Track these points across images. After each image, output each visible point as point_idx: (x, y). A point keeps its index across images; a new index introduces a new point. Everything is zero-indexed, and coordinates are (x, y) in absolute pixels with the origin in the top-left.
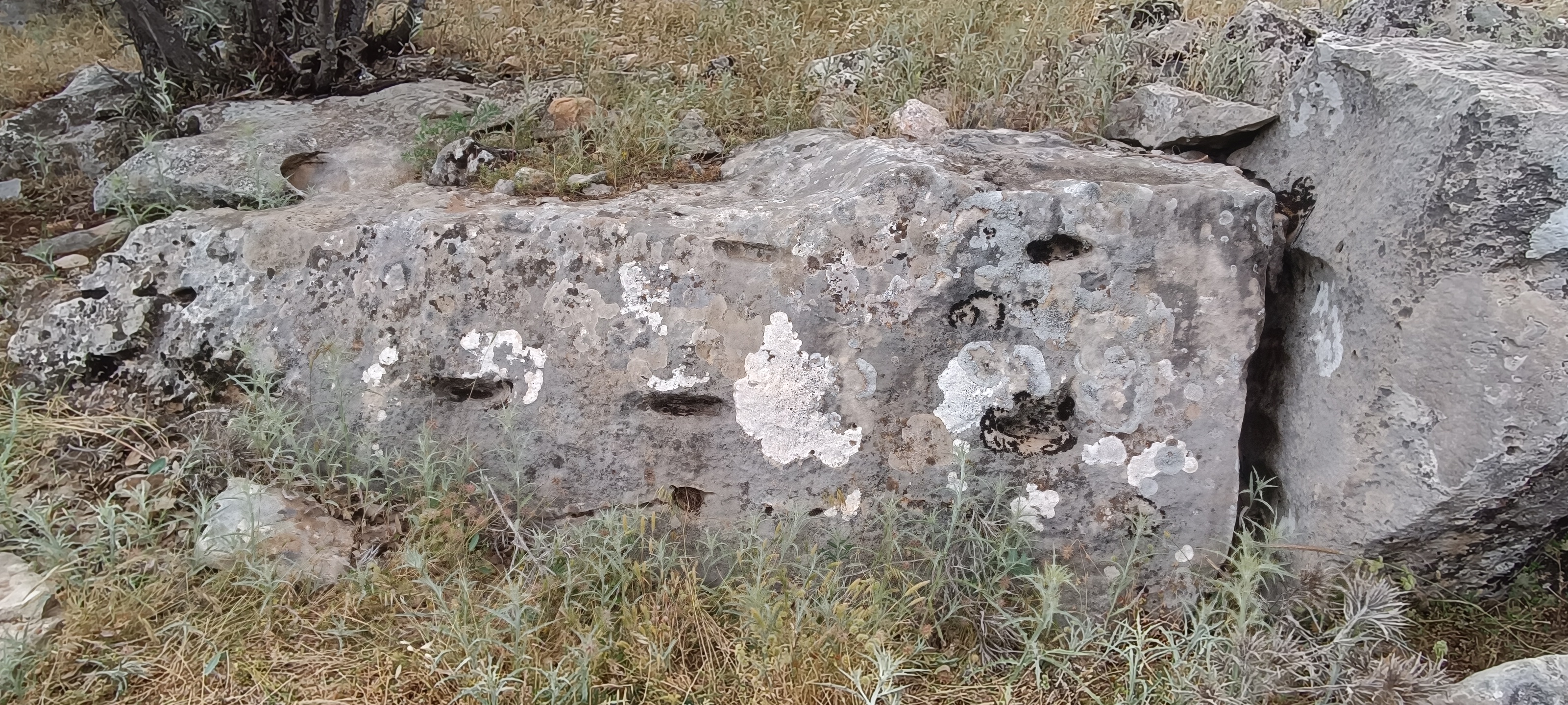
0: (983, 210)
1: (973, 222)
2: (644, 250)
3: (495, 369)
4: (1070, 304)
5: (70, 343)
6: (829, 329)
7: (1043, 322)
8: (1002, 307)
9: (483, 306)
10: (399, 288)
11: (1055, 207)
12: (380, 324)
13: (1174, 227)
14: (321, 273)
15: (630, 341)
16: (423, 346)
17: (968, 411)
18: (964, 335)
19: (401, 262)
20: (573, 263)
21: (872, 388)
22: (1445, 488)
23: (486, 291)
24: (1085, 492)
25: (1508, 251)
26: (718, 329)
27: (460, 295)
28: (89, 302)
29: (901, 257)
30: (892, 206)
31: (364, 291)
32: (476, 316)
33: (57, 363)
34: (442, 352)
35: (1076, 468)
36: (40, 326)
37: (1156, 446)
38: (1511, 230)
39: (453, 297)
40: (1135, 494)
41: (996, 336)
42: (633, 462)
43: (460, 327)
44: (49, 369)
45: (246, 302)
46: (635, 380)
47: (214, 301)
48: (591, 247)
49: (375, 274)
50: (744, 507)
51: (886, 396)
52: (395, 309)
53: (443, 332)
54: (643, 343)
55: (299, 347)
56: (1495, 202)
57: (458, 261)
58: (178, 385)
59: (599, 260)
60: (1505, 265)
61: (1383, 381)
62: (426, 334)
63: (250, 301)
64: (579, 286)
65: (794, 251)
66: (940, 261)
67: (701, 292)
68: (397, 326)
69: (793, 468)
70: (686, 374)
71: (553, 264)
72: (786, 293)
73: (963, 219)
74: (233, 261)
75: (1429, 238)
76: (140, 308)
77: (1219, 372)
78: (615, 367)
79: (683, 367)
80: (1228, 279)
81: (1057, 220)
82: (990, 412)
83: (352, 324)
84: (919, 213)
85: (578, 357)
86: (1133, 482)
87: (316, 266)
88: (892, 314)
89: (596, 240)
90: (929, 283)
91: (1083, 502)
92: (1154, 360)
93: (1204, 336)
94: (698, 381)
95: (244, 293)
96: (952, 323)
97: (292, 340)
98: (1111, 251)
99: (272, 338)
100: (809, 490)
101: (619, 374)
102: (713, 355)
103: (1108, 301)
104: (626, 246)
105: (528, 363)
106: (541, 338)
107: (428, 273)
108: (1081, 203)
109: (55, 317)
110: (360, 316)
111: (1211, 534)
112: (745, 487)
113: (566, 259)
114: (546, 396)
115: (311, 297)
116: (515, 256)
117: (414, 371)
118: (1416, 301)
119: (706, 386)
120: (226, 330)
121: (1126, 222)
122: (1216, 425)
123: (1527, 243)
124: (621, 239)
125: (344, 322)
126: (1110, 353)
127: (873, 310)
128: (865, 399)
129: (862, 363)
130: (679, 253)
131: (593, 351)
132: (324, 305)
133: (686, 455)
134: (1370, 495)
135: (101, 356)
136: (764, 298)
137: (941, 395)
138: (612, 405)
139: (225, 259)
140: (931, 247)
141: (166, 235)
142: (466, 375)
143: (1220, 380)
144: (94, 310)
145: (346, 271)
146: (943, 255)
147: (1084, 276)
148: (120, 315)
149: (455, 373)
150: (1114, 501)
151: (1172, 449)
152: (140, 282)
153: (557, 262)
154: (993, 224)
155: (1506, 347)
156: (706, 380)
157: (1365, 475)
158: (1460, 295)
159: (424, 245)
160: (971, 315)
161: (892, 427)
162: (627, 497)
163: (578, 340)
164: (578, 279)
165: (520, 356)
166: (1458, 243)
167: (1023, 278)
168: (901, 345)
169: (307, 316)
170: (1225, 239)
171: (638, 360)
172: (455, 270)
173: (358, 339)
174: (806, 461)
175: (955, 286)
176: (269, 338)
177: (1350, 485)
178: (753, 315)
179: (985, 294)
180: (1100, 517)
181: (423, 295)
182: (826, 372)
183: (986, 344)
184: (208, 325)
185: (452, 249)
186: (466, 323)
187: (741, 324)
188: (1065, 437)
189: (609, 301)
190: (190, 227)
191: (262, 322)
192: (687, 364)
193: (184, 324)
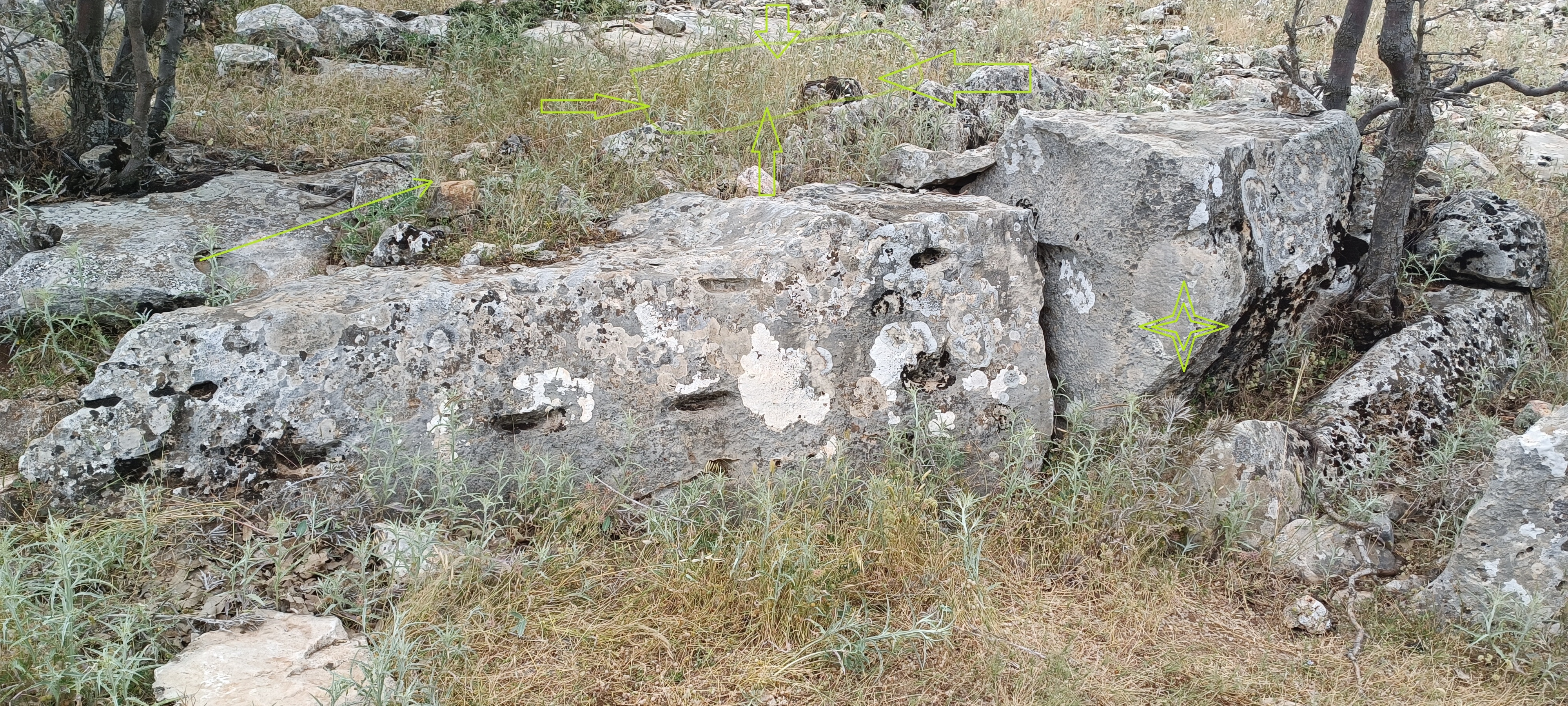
0: (885, 238)
1: (879, 246)
2: (651, 293)
3: (547, 401)
4: (940, 291)
5: (90, 453)
6: (795, 330)
7: (926, 305)
8: (901, 299)
9: (527, 353)
10: (445, 349)
11: (925, 231)
12: (433, 382)
13: (992, 236)
14: (359, 348)
15: (656, 360)
16: (480, 393)
17: (893, 369)
18: (882, 321)
19: (442, 328)
20: (594, 309)
21: (830, 365)
22: (1169, 357)
23: (528, 341)
24: (969, 408)
25: (1180, 228)
26: (718, 342)
27: (505, 347)
28: (102, 410)
29: (836, 274)
30: (827, 241)
31: (409, 356)
32: (521, 361)
33: (80, 475)
34: (497, 395)
35: (961, 394)
36: (52, 442)
37: (1003, 372)
38: (1181, 217)
39: (499, 350)
40: (997, 404)
41: (900, 319)
42: (678, 449)
43: (510, 373)
44: (72, 483)
45: (284, 384)
46: (666, 389)
47: (246, 389)
48: (607, 295)
49: (419, 341)
50: (760, 465)
51: (839, 369)
52: (443, 368)
53: (495, 379)
54: (667, 360)
55: (355, 414)
56: (1171, 203)
57: (498, 319)
58: (230, 472)
59: (616, 304)
60: (1179, 235)
61: (1127, 307)
62: (479, 383)
63: (289, 383)
64: (605, 326)
65: (764, 280)
66: (861, 275)
67: (700, 318)
68: (450, 380)
69: (789, 430)
70: (703, 378)
71: (575, 312)
72: (762, 309)
73: (874, 244)
74: (256, 350)
75: (1140, 225)
76: (164, 408)
77: (1027, 320)
78: (649, 382)
79: (699, 373)
80: (1024, 264)
81: (928, 239)
82: (905, 367)
83: (404, 387)
84: (844, 244)
85: (619, 379)
86: (995, 396)
87: (352, 343)
88: (836, 314)
89: (611, 289)
90: (858, 289)
91: (969, 415)
92: (991, 319)
93: (1015, 300)
94: (712, 381)
95: (279, 377)
96: (874, 314)
97: (347, 410)
98: (959, 255)
99: (327, 410)
100: (802, 443)
101: (653, 386)
102: (719, 361)
103: (960, 286)
104: (636, 291)
105: (579, 391)
106: (585, 369)
107: (473, 333)
108: (940, 227)
109: (67, 431)
110: (410, 378)
111: (1042, 420)
112: (758, 451)
113: (589, 306)
114: (600, 413)
115: (354, 370)
116: (540, 311)
117: (476, 415)
118: (1139, 260)
119: (718, 385)
120: (270, 413)
121: (966, 236)
122: (1031, 353)
123: (1188, 222)
124: (631, 287)
125: (394, 386)
126: (966, 319)
127: (823, 313)
128: (827, 374)
129: (820, 349)
130: (679, 292)
131: (629, 373)
132: (371, 375)
133: (713, 437)
134: (1129, 371)
135: (132, 460)
136: (747, 315)
137: (873, 361)
138: (654, 411)
139: (245, 349)
140: (854, 265)
141: (164, 337)
142: (525, 410)
143: (1028, 325)
144: (111, 416)
145: (386, 343)
146: (862, 270)
147: (945, 272)
148: (143, 417)
149: (514, 410)
150: (986, 410)
151: (1012, 372)
152: (154, 383)
153: (579, 311)
154: (891, 245)
155: (1187, 277)
156: (717, 380)
157: (1124, 361)
158: (1161, 254)
159: (462, 311)
160: (884, 307)
161: (847, 389)
162: (678, 476)
163: (616, 367)
164: (603, 321)
165: (570, 387)
166: (1157, 226)
167: (911, 279)
168: (844, 333)
169: (355, 387)
170: (1018, 239)
171: (664, 374)
172: (497, 327)
173: (412, 398)
174: (796, 424)
175: (873, 289)
176: (323, 411)
177: (1117, 368)
178: (741, 328)
179: (890, 292)
180: (981, 422)
181: (472, 352)
182: (798, 360)
183: (895, 324)
184: (250, 411)
185: (491, 311)
186: (514, 369)
187: (733, 336)
188: (946, 378)
189: (632, 335)
190: (188, 327)
191: (307, 399)
192: (702, 370)
193: (221, 414)
